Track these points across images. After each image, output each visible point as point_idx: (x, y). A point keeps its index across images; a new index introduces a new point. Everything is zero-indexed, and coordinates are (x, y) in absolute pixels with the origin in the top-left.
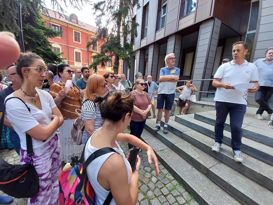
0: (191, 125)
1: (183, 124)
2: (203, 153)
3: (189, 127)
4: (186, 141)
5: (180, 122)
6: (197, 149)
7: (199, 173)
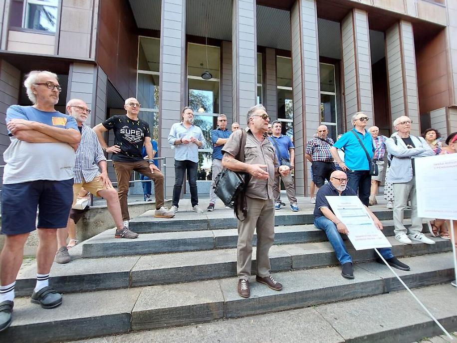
0: (133, 247)
1: (111, 256)
2: (191, 284)
3: (130, 255)
4: (145, 286)
5: (100, 254)
6: (178, 286)
7: (215, 325)
